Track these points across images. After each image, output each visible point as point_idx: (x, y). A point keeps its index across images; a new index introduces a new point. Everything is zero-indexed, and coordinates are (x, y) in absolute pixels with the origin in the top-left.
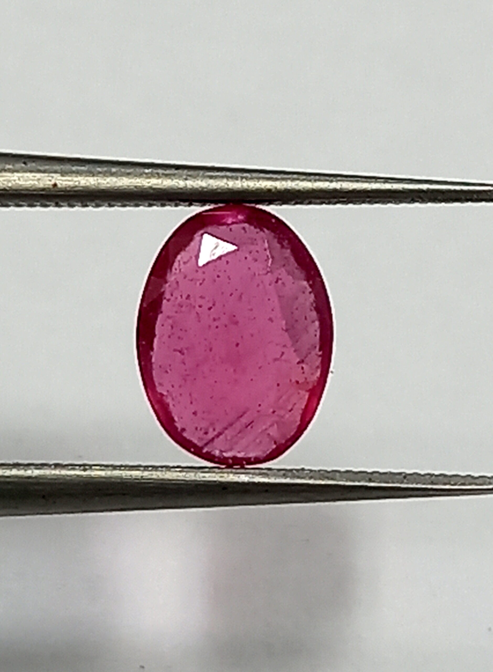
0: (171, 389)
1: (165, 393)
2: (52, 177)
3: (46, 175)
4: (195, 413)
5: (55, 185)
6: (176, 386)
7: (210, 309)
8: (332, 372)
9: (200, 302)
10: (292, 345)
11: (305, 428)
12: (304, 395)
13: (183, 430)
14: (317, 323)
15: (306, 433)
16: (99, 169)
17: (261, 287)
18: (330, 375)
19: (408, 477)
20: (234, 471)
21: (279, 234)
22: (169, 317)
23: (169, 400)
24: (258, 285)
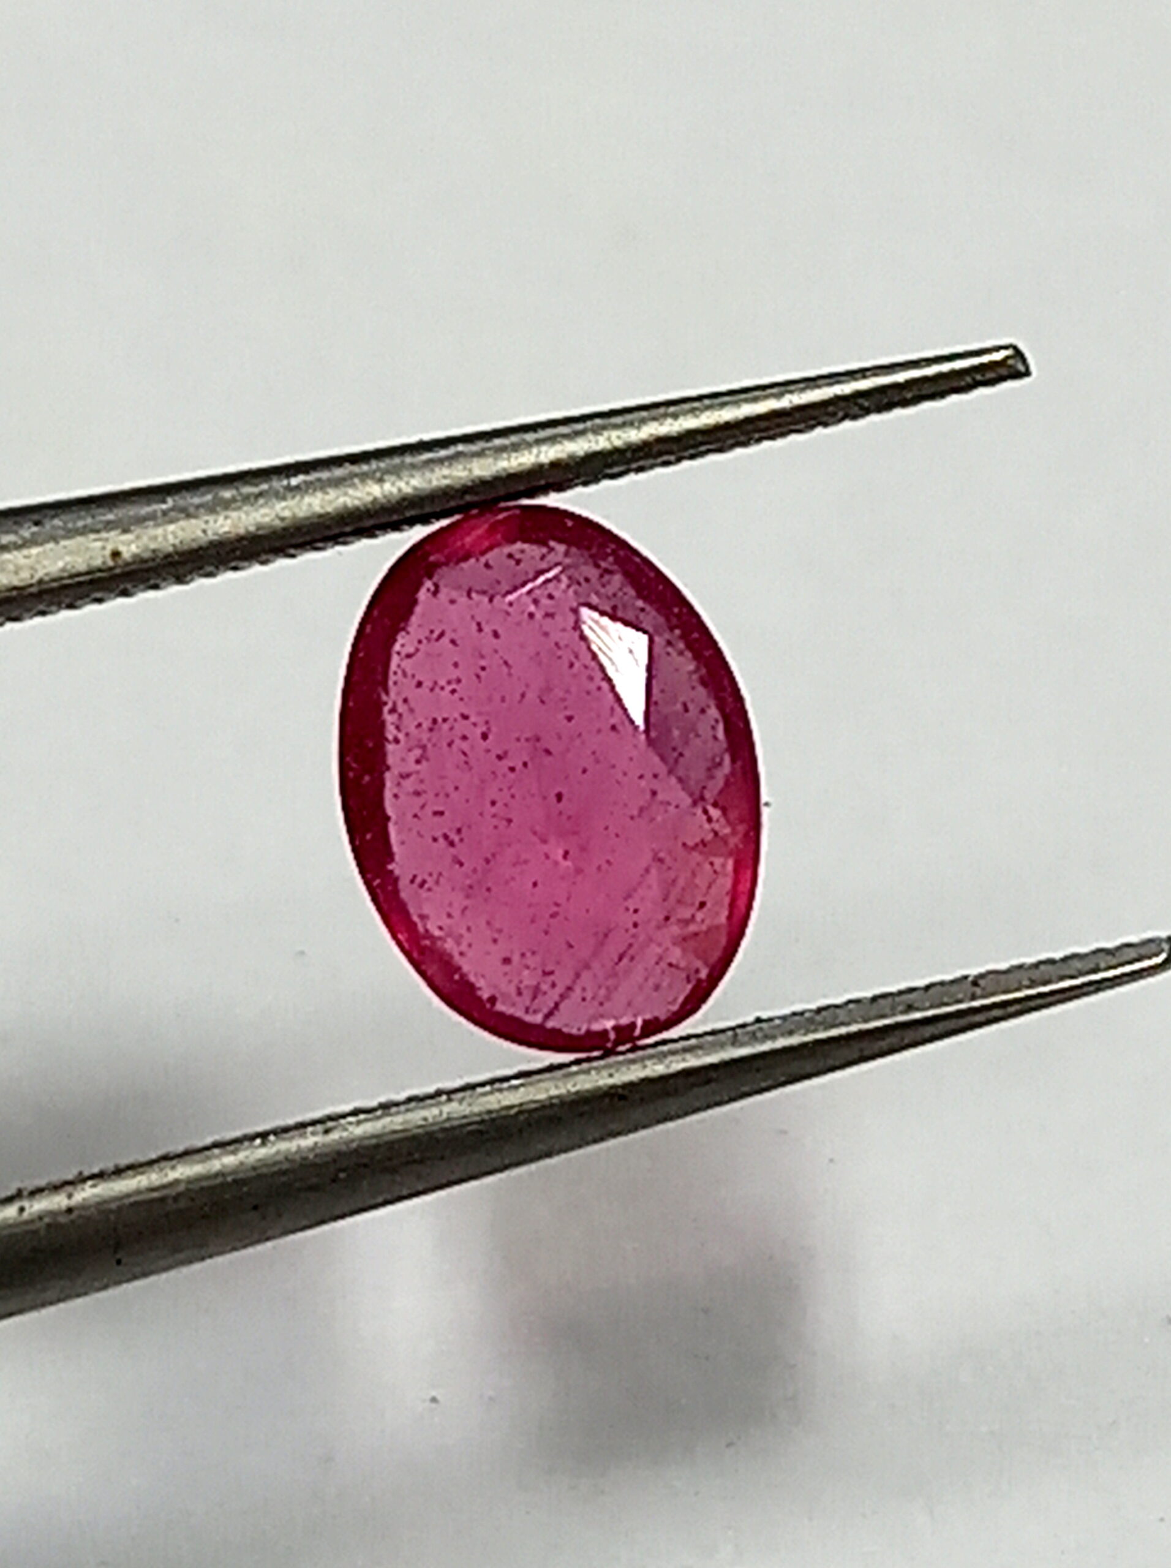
0: (446, 922)
1: (437, 933)
2: (107, 540)
3: (92, 536)
4: (507, 961)
5: (116, 554)
6: (456, 913)
7: (485, 736)
8: (767, 804)
9: (462, 727)
10: (670, 772)
11: (741, 934)
12: (724, 866)
13: (493, 1000)
14: (713, 712)
15: (745, 943)
16: (196, 500)
17: (577, 665)
18: (765, 812)
19: (982, 982)
20: (621, 1058)
21: (589, 548)
22: (405, 776)
23: (449, 945)
24: (571, 665)
